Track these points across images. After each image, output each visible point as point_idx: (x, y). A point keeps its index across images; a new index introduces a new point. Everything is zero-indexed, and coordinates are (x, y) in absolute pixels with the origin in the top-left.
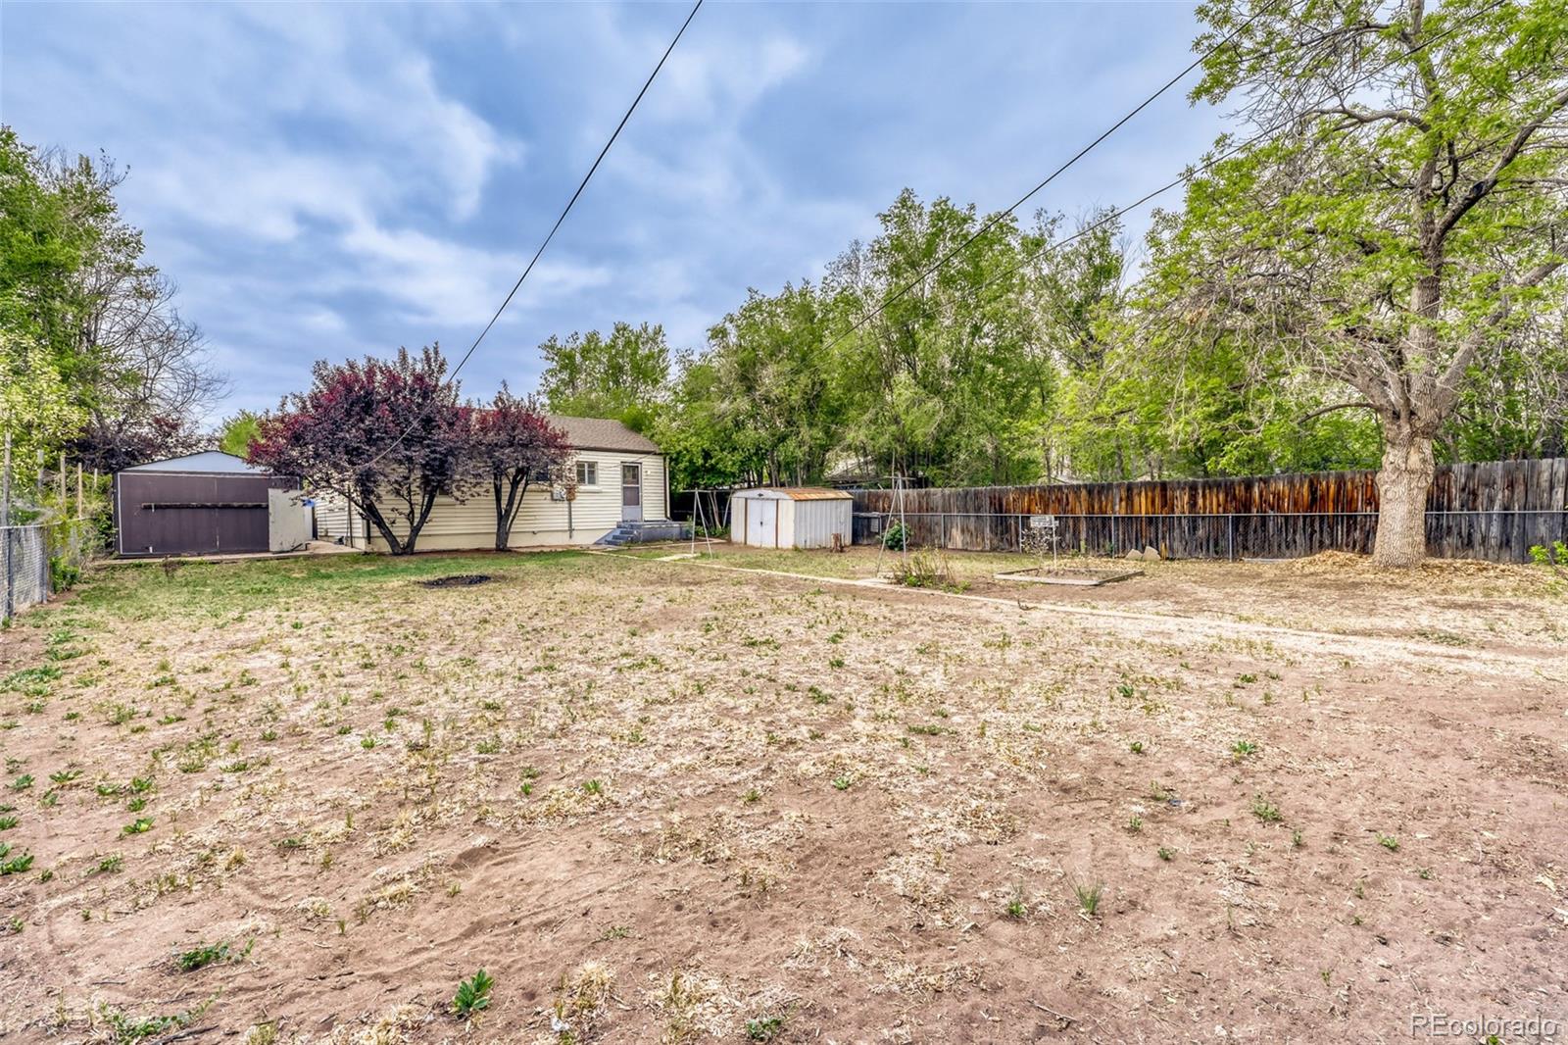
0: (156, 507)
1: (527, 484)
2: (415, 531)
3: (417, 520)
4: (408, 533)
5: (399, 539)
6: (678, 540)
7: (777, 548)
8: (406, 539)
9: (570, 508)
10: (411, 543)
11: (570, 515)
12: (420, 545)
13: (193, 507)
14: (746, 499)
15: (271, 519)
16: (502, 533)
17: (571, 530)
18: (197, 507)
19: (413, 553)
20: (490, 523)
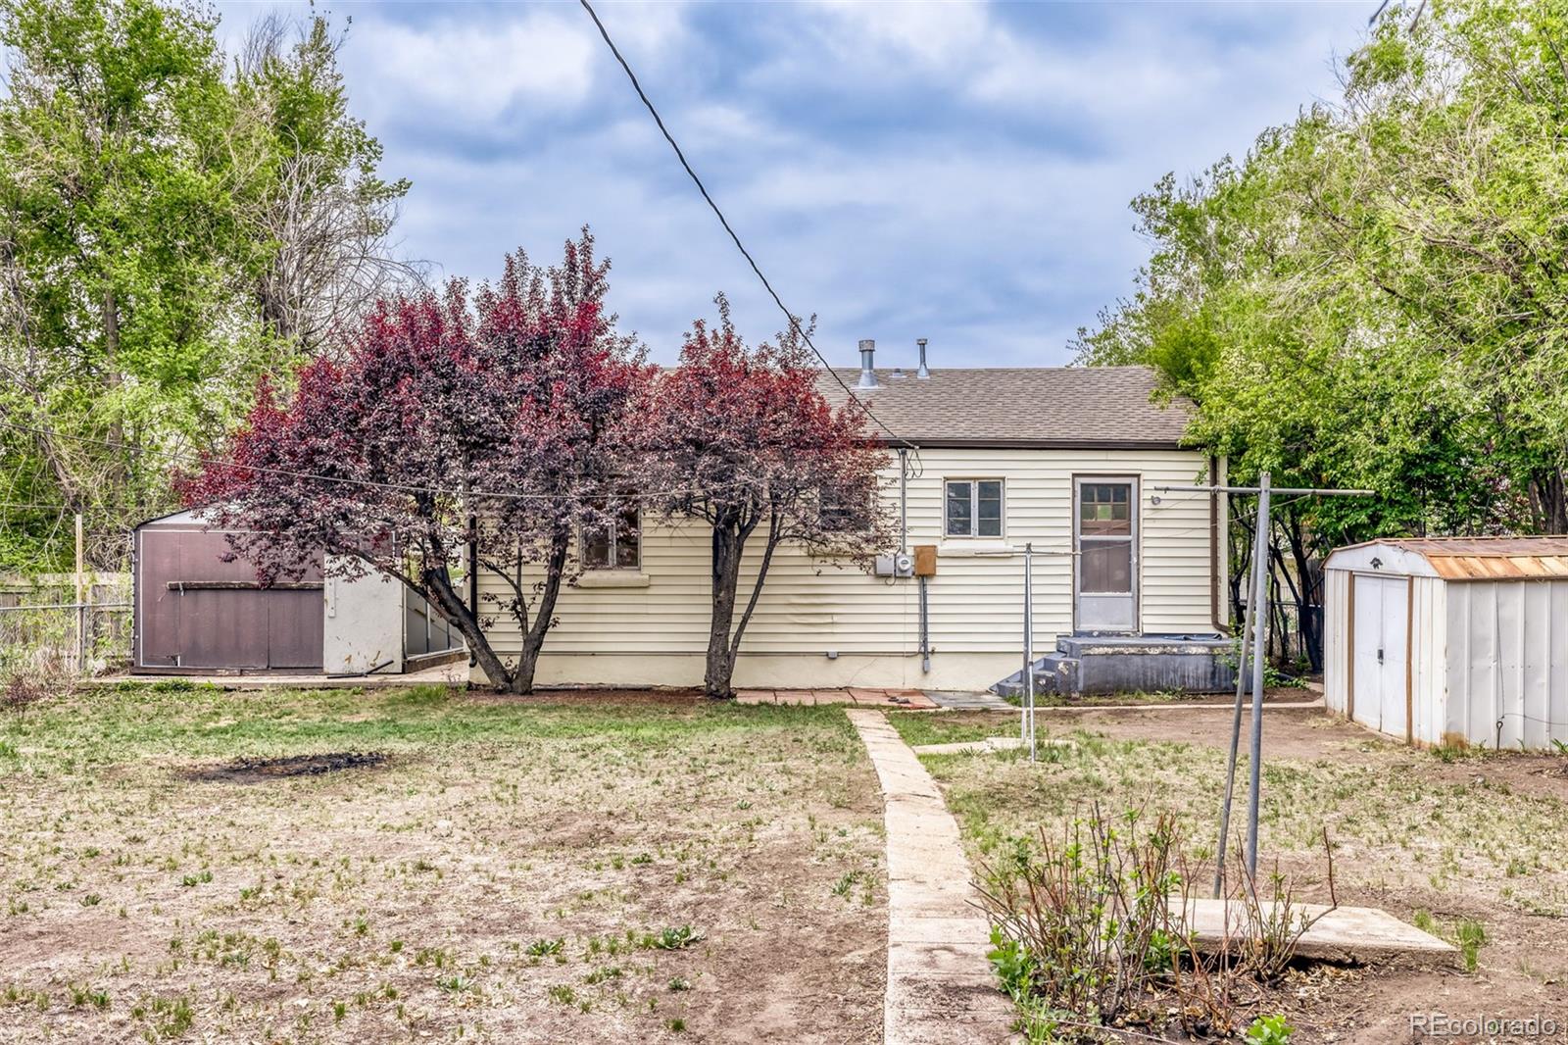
0: (185, 589)
1: (774, 540)
2: (534, 645)
3: (532, 620)
4: (520, 648)
5: (503, 660)
6: (1195, 694)
7: (1410, 741)
8: (516, 660)
9: (924, 596)
10: (527, 670)
11: (924, 614)
12: (546, 673)
13: (234, 589)
14: (1352, 576)
15: (328, 611)
16: (721, 655)
17: (926, 653)
18: (241, 589)
19: (529, 692)
20: (697, 632)
